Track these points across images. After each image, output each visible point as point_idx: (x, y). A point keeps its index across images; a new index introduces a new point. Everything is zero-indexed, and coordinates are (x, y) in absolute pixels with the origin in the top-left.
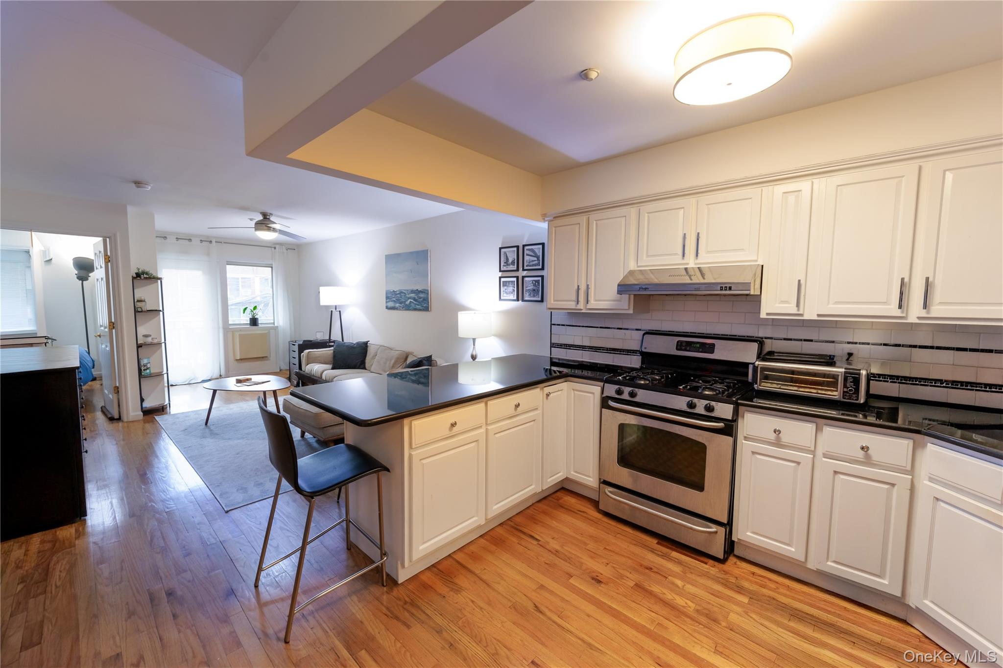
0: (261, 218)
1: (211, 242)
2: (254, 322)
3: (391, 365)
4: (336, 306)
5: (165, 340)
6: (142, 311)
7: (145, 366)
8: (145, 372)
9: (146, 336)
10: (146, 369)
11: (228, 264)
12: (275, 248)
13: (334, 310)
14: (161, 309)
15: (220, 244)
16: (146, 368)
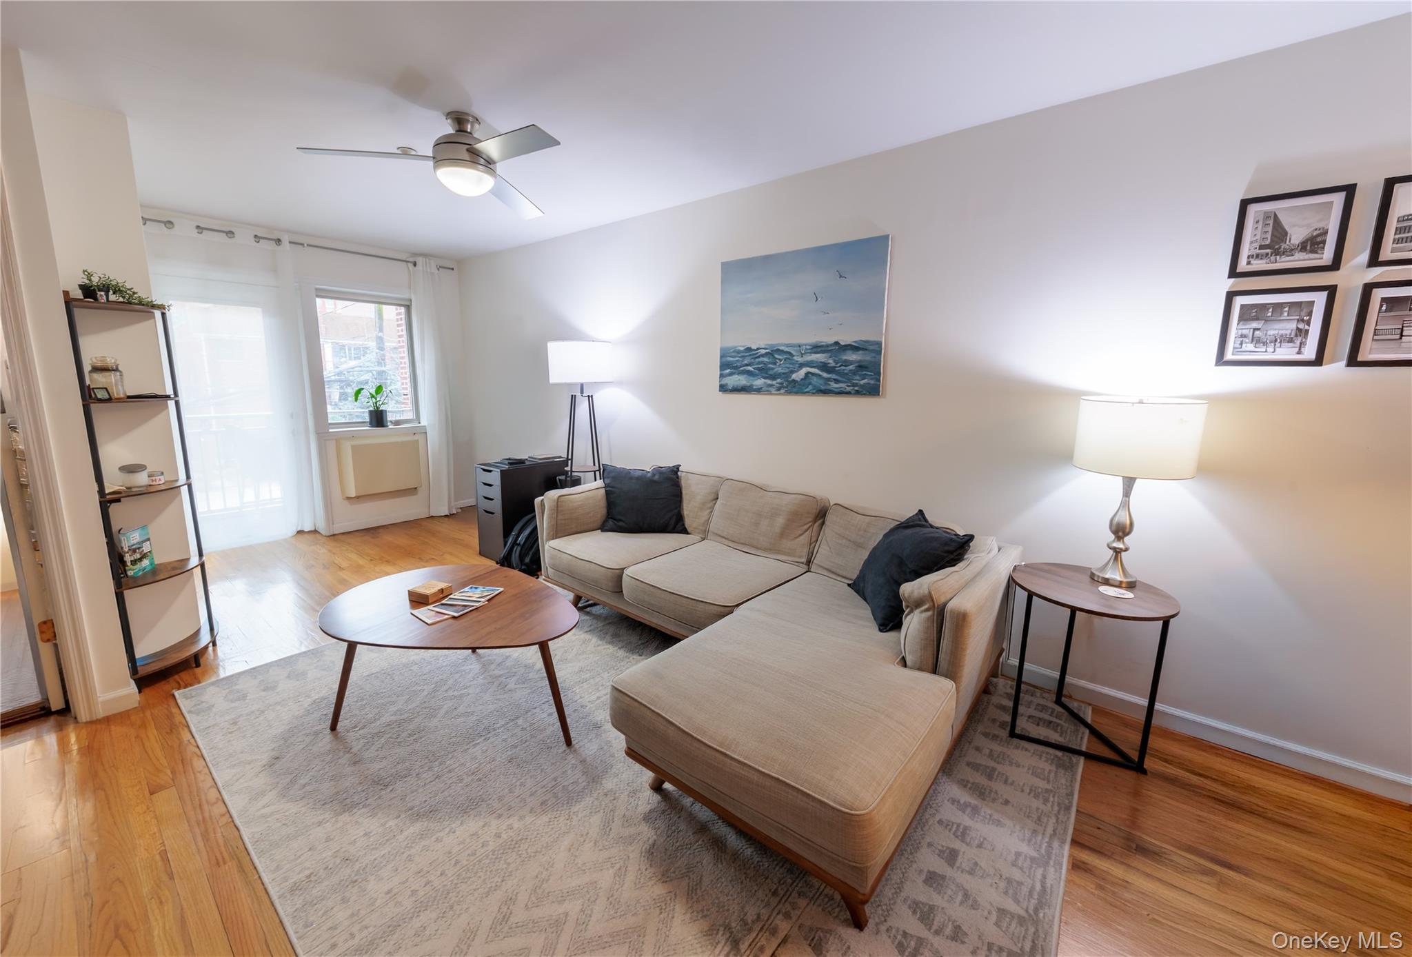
0: (448, 128)
1: (278, 241)
2: (378, 418)
3: (778, 530)
4: (582, 385)
5: (188, 477)
6: (110, 400)
7: (134, 551)
8: (138, 566)
9: (130, 469)
10: (141, 559)
11: (317, 296)
12: (415, 264)
13: (578, 394)
14: (170, 392)
15: (300, 246)
16: (138, 556)
